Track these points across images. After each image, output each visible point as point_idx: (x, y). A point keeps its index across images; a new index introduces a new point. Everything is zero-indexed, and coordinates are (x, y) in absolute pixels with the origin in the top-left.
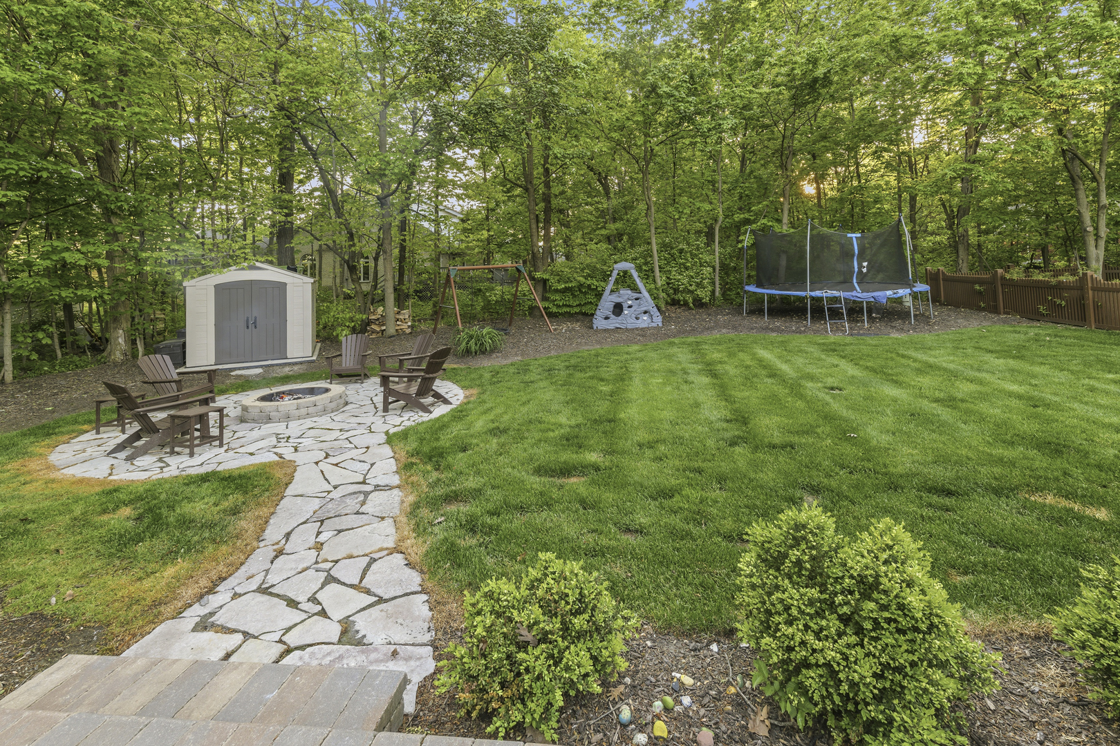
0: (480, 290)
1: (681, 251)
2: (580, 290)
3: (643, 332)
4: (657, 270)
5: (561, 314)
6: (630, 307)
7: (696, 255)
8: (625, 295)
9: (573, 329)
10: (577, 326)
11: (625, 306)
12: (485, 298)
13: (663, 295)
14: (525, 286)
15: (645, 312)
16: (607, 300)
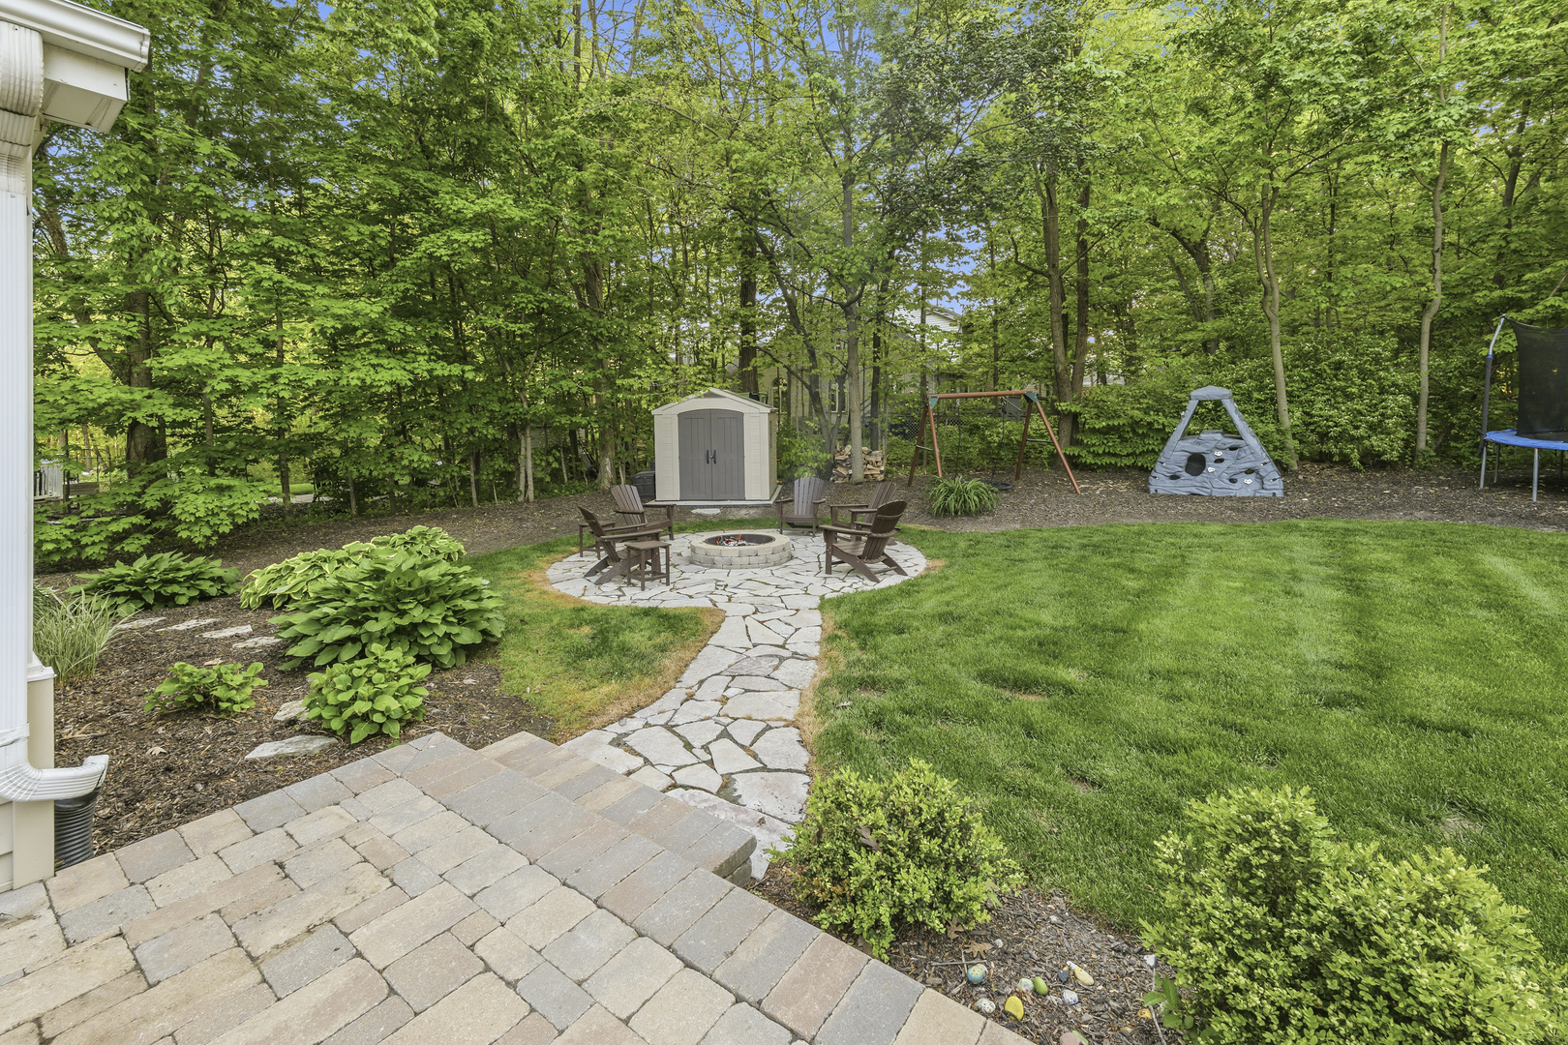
0: (977, 427)
1: (1338, 366)
2: (1134, 432)
3: (1241, 505)
4: (1283, 399)
5: (1101, 467)
6: (1220, 461)
7: (1372, 374)
8: (1211, 440)
9: (1115, 491)
10: (1123, 487)
11: (1210, 459)
12: (983, 438)
13: (1292, 443)
14: (1040, 423)
15: (1249, 471)
16: (1177, 450)
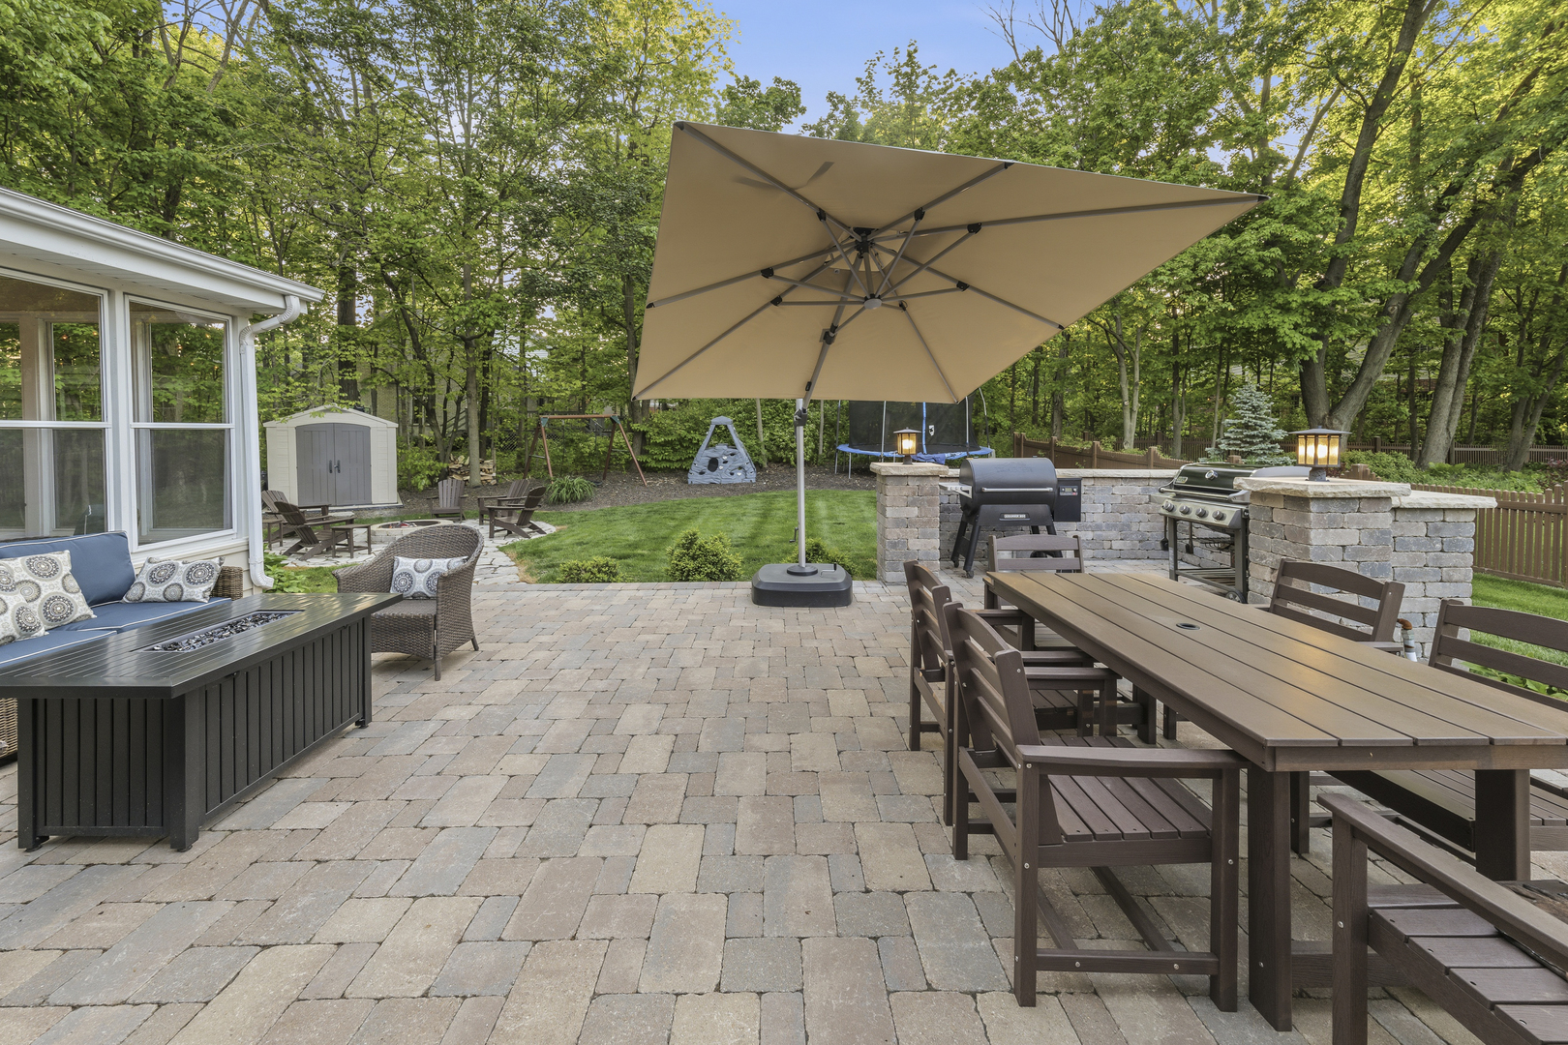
0: (572, 441)
2: (680, 445)
3: (737, 488)
5: (660, 469)
6: (725, 462)
8: (721, 450)
9: (668, 484)
10: (673, 481)
11: (720, 461)
12: (577, 449)
13: (764, 452)
14: (621, 438)
15: (740, 468)
16: (703, 456)
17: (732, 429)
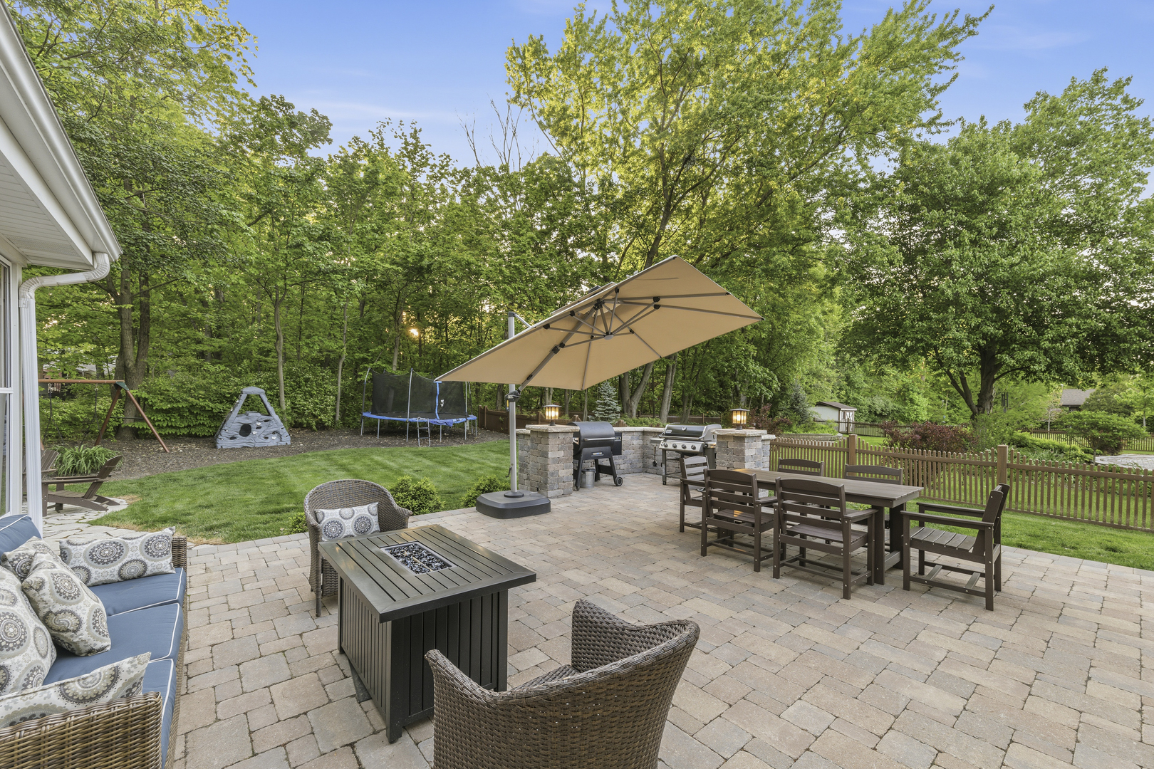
1: (307, 380)
2: (190, 411)
3: (274, 450)
4: (283, 395)
6: (259, 428)
7: (321, 385)
8: (253, 418)
9: (192, 449)
10: (195, 447)
11: (253, 426)
13: (288, 418)
15: (274, 433)
16: (235, 421)
17: (265, 399)
